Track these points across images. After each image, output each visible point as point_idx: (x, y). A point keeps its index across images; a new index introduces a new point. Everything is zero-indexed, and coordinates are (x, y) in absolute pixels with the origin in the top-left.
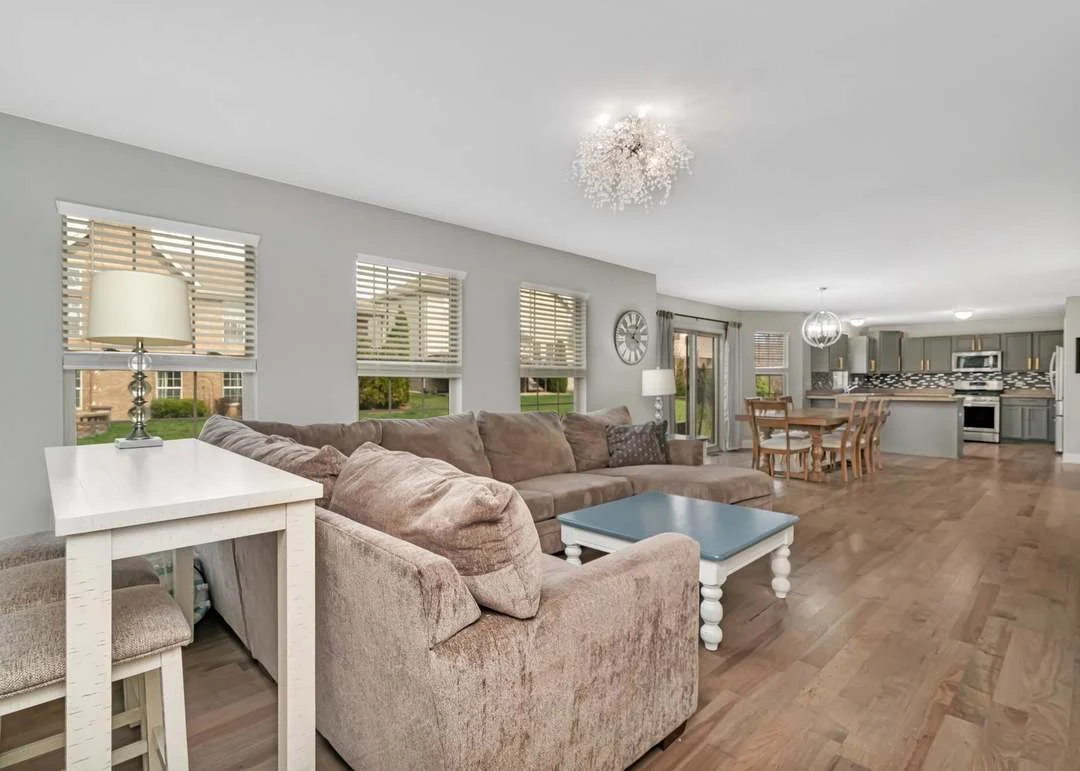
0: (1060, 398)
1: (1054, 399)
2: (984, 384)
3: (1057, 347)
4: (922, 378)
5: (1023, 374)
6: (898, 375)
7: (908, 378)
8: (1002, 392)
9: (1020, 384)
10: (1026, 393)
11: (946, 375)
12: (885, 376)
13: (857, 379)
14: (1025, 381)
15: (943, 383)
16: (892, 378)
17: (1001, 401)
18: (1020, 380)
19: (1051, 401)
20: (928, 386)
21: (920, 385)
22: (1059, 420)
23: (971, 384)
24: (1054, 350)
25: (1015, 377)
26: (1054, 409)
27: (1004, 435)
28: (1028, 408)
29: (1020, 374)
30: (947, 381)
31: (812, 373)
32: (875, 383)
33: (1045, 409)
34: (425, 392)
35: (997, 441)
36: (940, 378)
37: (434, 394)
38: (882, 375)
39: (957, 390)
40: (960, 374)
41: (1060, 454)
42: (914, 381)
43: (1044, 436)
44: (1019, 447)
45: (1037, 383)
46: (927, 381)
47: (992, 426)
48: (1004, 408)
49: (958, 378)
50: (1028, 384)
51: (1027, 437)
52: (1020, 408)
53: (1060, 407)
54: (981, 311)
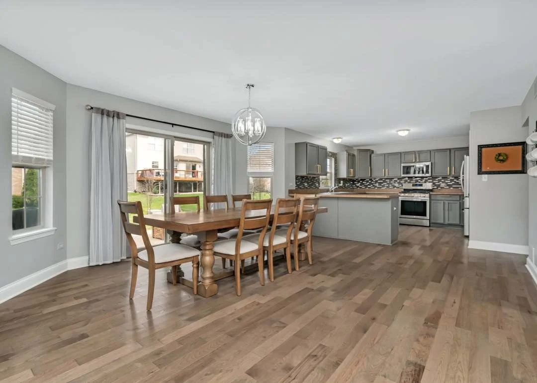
0: (467, 195)
1: (463, 195)
2: (421, 185)
3: (465, 156)
4: (384, 182)
5: (445, 178)
6: (371, 180)
7: (376, 182)
8: (431, 190)
9: (443, 185)
10: (447, 191)
11: (399, 179)
12: (363, 180)
13: (342, 182)
14: (447, 183)
15: (397, 185)
16: (367, 182)
17: (430, 197)
18: (443, 182)
19: (462, 197)
20: (388, 187)
21: (383, 186)
22: (466, 211)
23: (413, 185)
24: (463, 159)
25: (439, 181)
26: (463, 203)
27: (432, 221)
28: (447, 202)
29: (443, 178)
30: (399, 183)
31: (297, 177)
32: (358, 185)
33: (458, 202)
34: (135, 192)
35: (428, 225)
36: (395, 181)
37: (140, 193)
38: (361, 180)
39: (405, 190)
40: (407, 179)
41: (468, 237)
42: (380, 184)
43: (457, 222)
44: (441, 230)
45: (453, 184)
46: (388, 184)
47: (425, 215)
48: (432, 202)
49: (406, 181)
50: (448, 185)
51: (447, 222)
52: (442, 202)
53: (467, 200)
54: (414, 130)
